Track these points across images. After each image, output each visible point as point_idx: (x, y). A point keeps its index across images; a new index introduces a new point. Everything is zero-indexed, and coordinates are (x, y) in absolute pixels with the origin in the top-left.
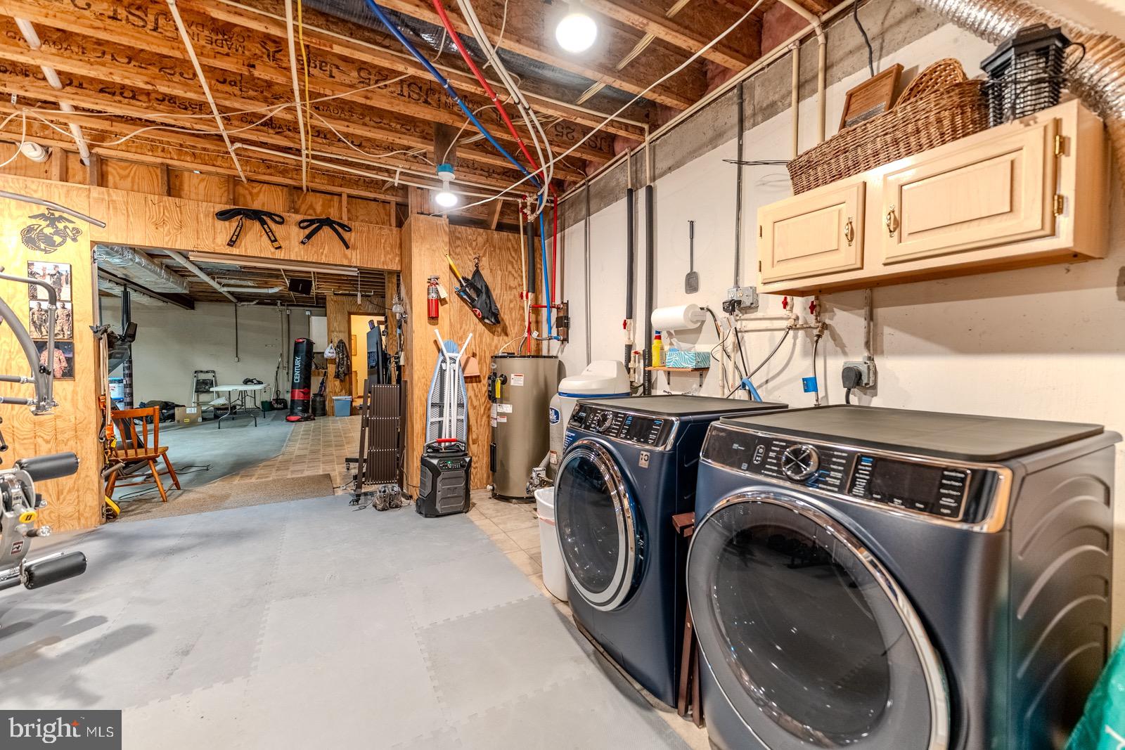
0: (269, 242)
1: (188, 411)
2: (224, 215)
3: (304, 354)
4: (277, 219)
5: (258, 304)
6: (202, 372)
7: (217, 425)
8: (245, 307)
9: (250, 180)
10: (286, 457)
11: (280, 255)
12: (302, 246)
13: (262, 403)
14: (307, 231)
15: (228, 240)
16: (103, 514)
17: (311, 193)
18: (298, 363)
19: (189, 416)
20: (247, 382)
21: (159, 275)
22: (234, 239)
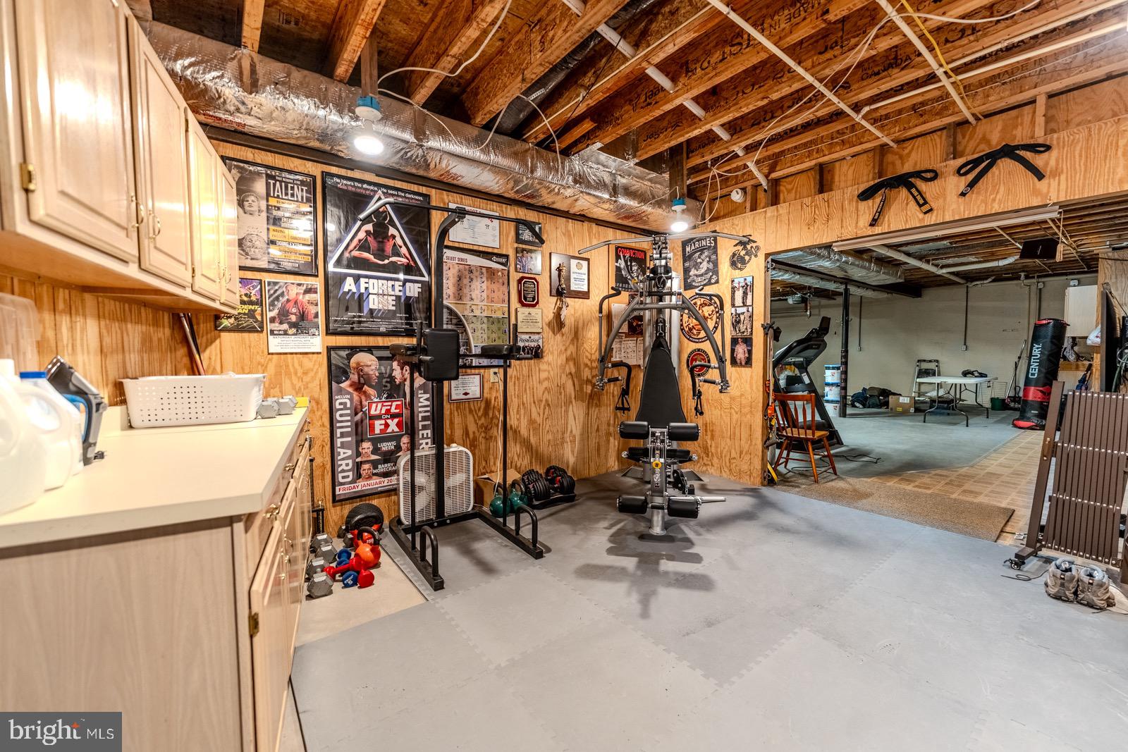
0: (917, 208)
1: (902, 400)
2: (866, 195)
3: (1048, 340)
4: (929, 175)
5: (994, 281)
6: (924, 361)
7: (922, 418)
8: (978, 287)
9: (898, 141)
10: (972, 471)
11: (931, 219)
12: (961, 199)
13: (992, 400)
14: (971, 177)
15: (870, 220)
16: (765, 478)
17: (984, 121)
18: (1037, 352)
19: (902, 405)
20: (965, 374)
21: (869, 269)
22: (876, 217)
